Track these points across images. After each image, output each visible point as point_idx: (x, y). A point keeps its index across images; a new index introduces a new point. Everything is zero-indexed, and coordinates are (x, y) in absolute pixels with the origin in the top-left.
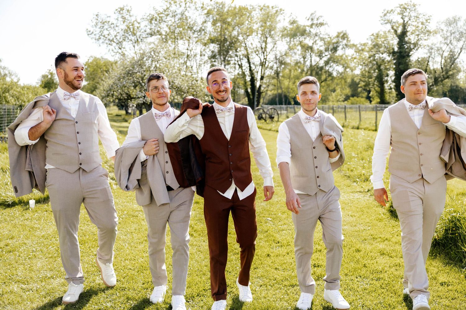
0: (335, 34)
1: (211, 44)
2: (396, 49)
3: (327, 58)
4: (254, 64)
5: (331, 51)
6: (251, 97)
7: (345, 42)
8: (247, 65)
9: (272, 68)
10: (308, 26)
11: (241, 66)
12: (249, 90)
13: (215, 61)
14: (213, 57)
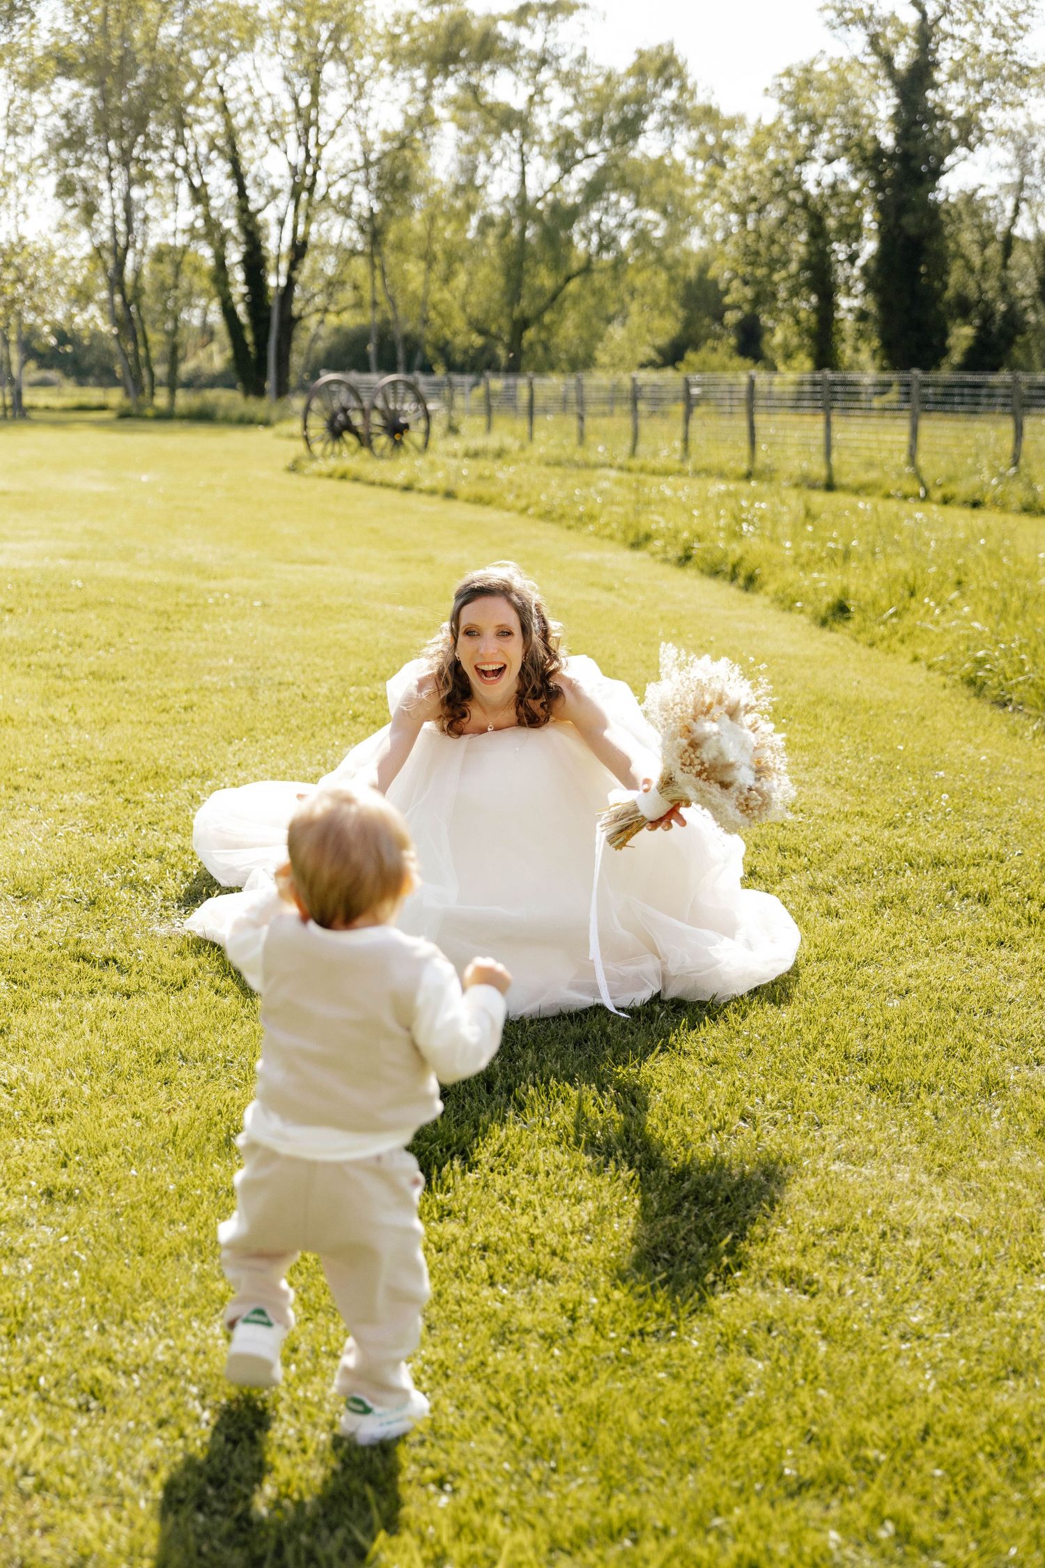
0: (629, 60)
1: (61, 81)
2: (888, 141)
3: (594, 168)
4: (259, 184)
5: (613, 138)
6: (249, 337)
7: (670, 95)
8: (230, 188)
9: (344, 208)
10: (506, 18)
11: (199, 195)
12: (240, 309)
13: (79, 162)
14: (74, 141)
